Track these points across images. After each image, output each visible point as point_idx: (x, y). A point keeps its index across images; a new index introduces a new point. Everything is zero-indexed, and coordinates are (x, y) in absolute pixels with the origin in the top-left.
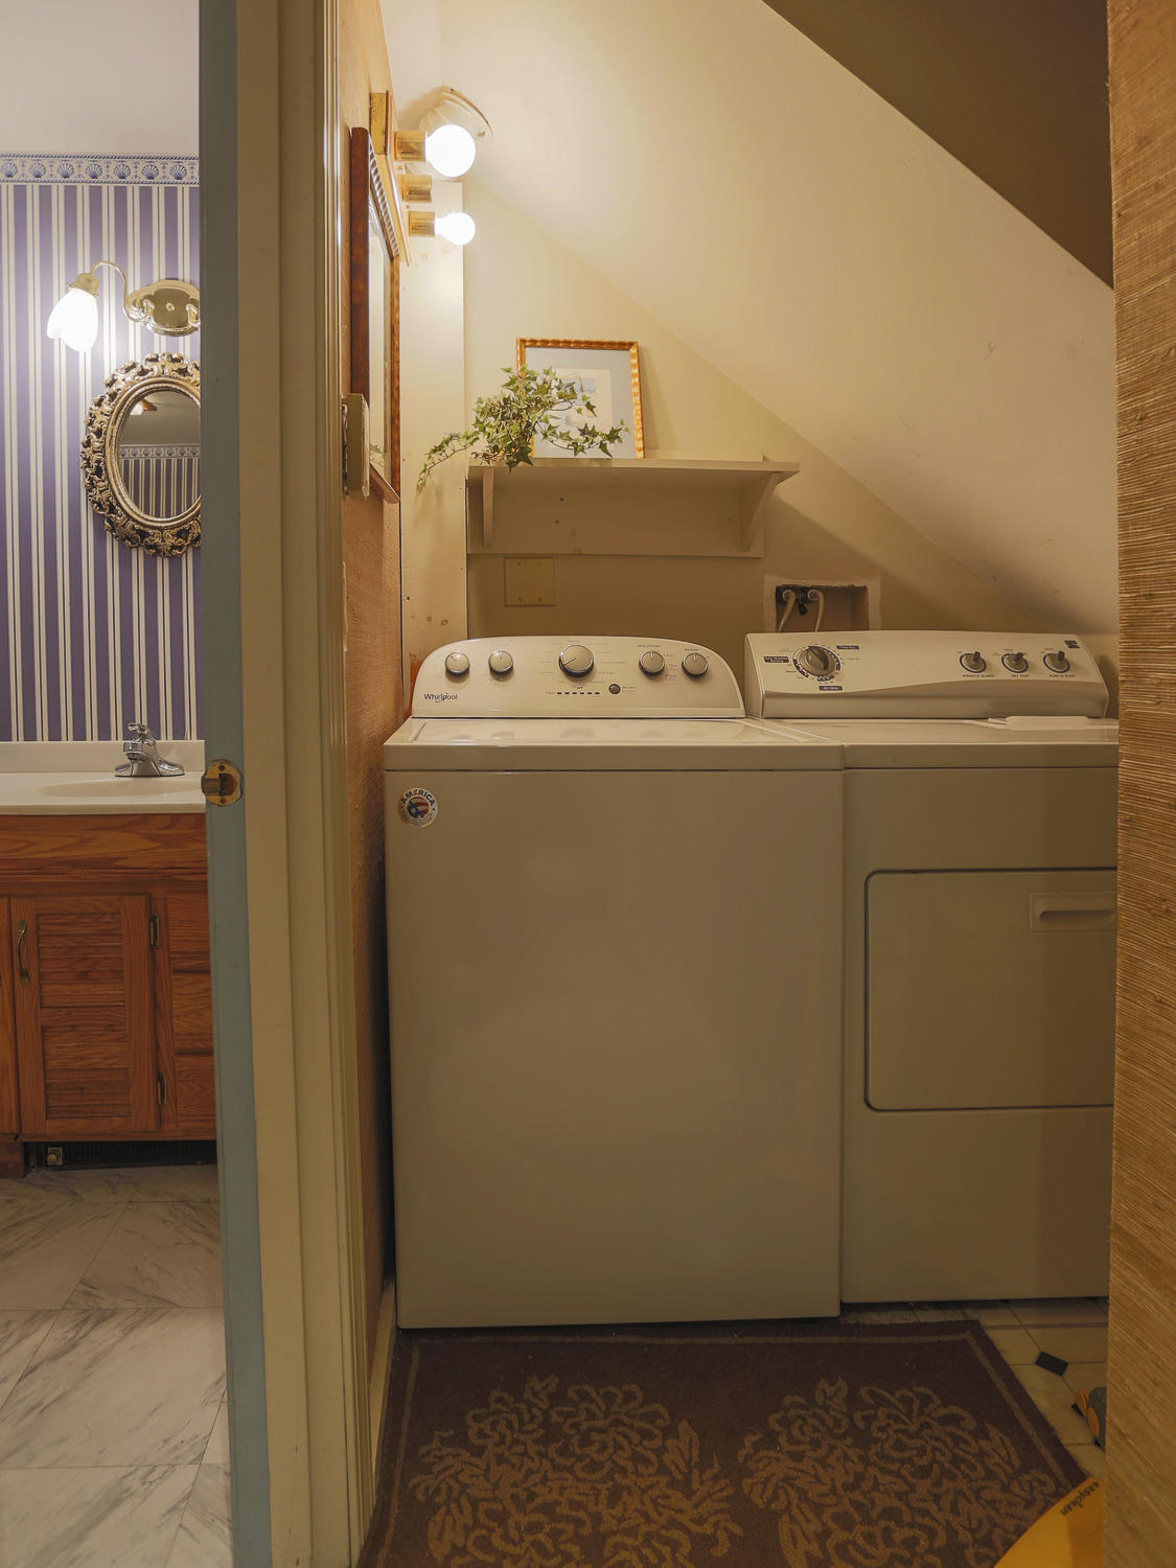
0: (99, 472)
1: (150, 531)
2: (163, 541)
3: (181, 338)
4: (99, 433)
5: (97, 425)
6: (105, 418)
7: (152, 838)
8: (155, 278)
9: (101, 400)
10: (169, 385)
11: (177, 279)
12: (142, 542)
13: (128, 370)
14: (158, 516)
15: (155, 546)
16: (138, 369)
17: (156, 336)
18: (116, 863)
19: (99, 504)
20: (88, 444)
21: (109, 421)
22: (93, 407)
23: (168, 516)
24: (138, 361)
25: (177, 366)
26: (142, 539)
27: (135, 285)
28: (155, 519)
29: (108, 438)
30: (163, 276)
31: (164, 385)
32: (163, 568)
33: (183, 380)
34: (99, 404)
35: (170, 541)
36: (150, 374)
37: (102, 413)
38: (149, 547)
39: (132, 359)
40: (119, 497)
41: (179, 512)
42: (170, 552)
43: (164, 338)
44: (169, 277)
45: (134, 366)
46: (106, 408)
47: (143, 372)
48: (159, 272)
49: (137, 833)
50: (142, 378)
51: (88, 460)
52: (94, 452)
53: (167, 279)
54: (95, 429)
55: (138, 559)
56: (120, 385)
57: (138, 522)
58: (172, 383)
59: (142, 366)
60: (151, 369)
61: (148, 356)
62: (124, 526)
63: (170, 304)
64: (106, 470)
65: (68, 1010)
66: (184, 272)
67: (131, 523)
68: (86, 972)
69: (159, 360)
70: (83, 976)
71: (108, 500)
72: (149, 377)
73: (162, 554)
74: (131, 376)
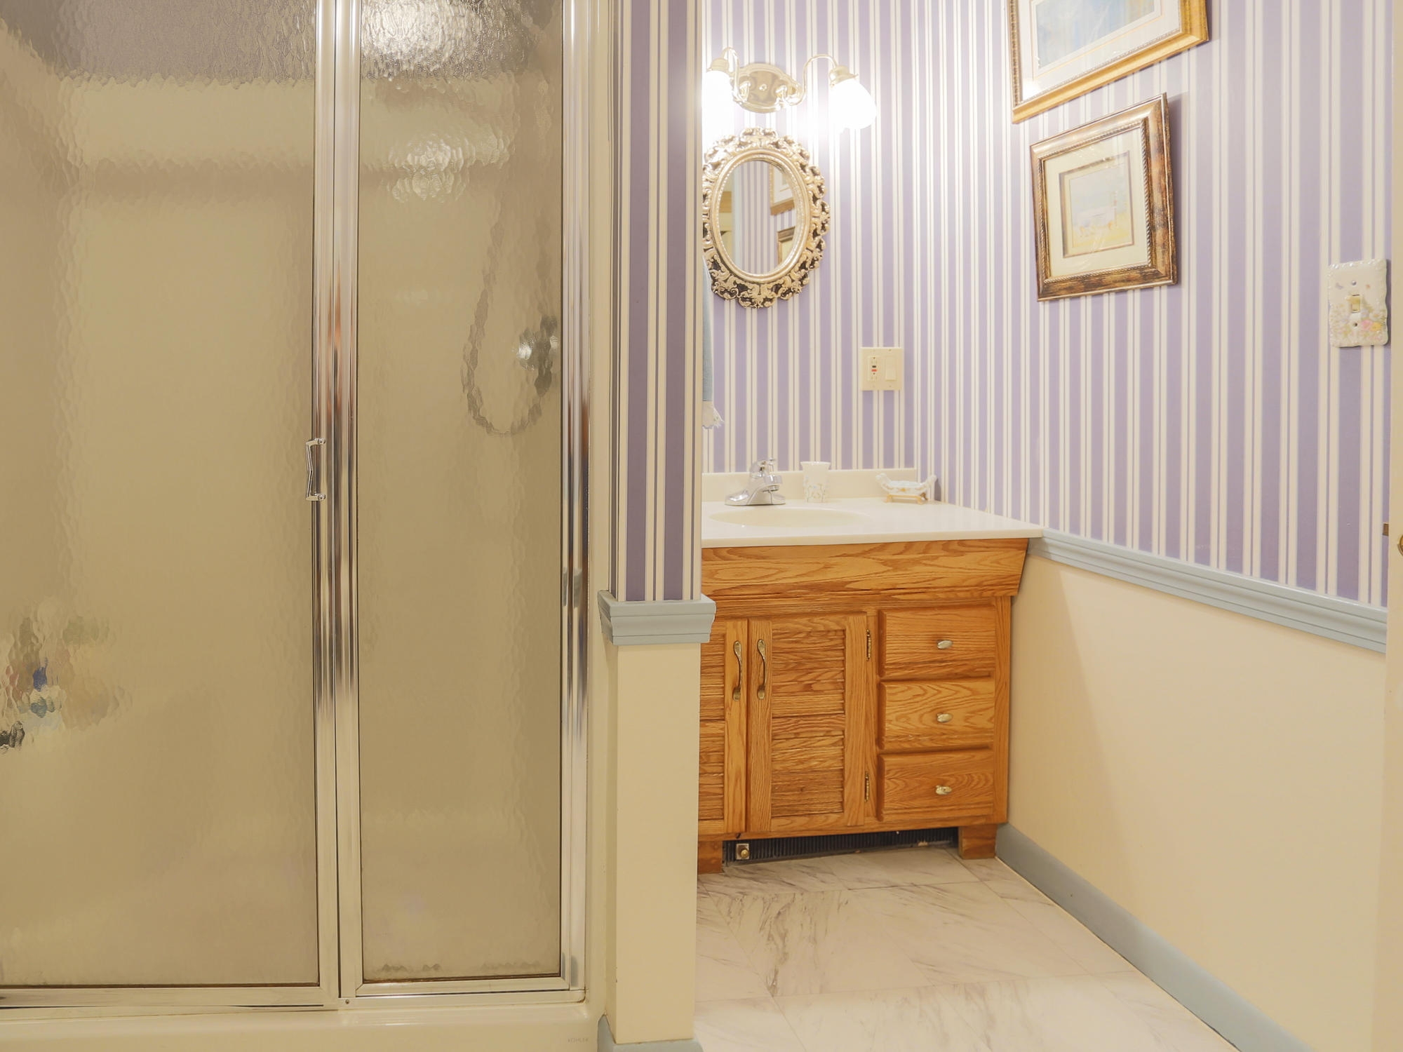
1: (750, 286)
2: (759, 294)
3: (768, 115)
6: (709, 185)
7: (885, 563)
8: (746, 62)
10: (766, 157)
11: (764, 63)
12: (739, 295)
13: (727, 141)
14: (756, 273)
15: (750, 299)
16: (736, 141)
17: (747, 112)
18: (848, 586)
21: (714, 187)
23: (762, 272)
24: (734, 133)
25: (771, 139)
26: (740, 293)
28: (755, 275)
29: (714, 201)
30: (752, 60)
31: (761, 156)
32: (753, 319)
33: (778, 152)
35: (765, 293)
36: (749, 146)
38: (744, 299)
39: (730, 132)
40: (723, 255)
41: (769, 270)
42: (763, 304)
43: (753, 114)
44: (758, 61)
45: (732, 139)
46: (710, 175)
47: (742, 145)
48: (749, 57)
49: (874, 559)
50: (743, 149)
53: (756, 63)
55: (730, 310)
56: (722, 154)
57: (740, 278)
58: (769, 154)
59: (740, 138)
60: (749, 142)
61: (743, 131)
62: (726, 281)
63: (764, 85)
64: (711, 231)
65: (795, 719)
66: (771, 57)
67: (733, 278)
68: (811, 684)
69: (754, 134)
70: (808, 688)
71: (713, 258)
72: (749, 150)
73: (755, 305)
74: (731, 147)
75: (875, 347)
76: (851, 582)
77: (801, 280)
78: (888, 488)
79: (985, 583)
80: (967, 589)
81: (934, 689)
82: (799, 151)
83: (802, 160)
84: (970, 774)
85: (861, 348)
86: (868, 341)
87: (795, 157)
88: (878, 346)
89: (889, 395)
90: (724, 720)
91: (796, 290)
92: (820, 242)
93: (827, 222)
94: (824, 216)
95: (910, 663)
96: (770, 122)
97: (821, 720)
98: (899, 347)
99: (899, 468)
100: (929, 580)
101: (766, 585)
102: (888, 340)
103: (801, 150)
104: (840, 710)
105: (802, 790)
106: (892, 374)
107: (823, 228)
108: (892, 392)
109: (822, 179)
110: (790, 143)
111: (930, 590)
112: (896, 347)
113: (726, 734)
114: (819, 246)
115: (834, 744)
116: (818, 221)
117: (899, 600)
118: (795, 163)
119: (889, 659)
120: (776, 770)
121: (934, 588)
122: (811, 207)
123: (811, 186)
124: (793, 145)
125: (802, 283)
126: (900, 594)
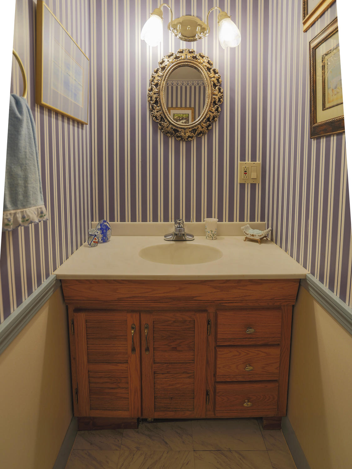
0: (156, 102)
1: (180, 130)
2: (185, 134)
3: (192, 43)
4: (157, 85)
5: (156, 81)
6: (159, 78)
7: (215, 288)
8: (181, 15)
9: (157, 70)
10: (189, 64)
11: (191, 15)
12: (175, 134)
13: (169, 56)
14: (183, 123)
15: (181, 137)
16: (174, 56)
17: (181, 41)
19: (156, 117)
20: (151, 90)
21: (162, 79)
22: (154, 73)
24: (173, 52)
25: (192, 55)
26: (175, 133)
27: (171, 18)
29: (161, 87)
30: (185, 14)
31: (187, 63)
32: (183, 146)
33: (195, 61)
34: (156, 72)
35: (188, 134)
36: (180, 58)
37: (158, 76)
38: (178, 137)
39: (170, 51)
40: (166, 114)
41: (189, 122)
42: (187, 139)
43: (185, 42)
44: (187, 14)
45: (172, 55)
46: (160, 73)
47: (177, 58)
48: (183, 11)
50: (177, 60)
51: (151, 97)
52: (155, 94)
54: (155, 83)
55: (172, 142)
56: (166, 63)
57: (174, 126)
58: (190, 62)
59: (176, 55)
60: (180, 56)
61: (178, 51)
62: (167, 127)
63: (189, 26)
64: (160, 102)
65: (166, 364)
66: (194, 12)
67: (171, 126)
68: (176, 347)
69: (184, 52)
70: (174, 349)
71: (161, 115)
72: (180, 60)
73: (183, 140)
74: (171, 59)
75: (247, 162)
76: (196, 297)
77: (208, 127)
78: (246, 234)
79: (275, 299)
80: (265, 301)
81: (245, 352)
82: (207, 61)
83: (208, 66)
84: (264, 395)
85: (239, 162)
86: (243, 158)
87: (204, 64)
88: (248, 161)
89: (253, 186)
90: (127, 363)
91: (205, 132)
92: (218, 108)
93: (222, 98)
94: (220, 95)
95: (231, 339)
96: (193, 46)
97: (181, 366)
98: (259, 162)
99: (258, 222)
100: (242, 297)
101: (147, 297)
102: (254, 159)
103: (208, 60)
104: (192, 360)
105: (172, 398)
106: (255, 174)
107: (219, 101)
108: (255, 184)
109: (219, 75)
110: (203, 57)
111: (243, 301)
112: (258, 162)
113: (129, 370)
114: (217, 110)
115: (189, 377)
116: (217, 97)
117: (225, 306)
118: (204, 67)
119: (219, 336)
120: (158, 388)
121: (246, 300)
122: (212, 90)
123: (213, 79)
124: (204, 58)
125: (208, 129)
126: (226, 303)
